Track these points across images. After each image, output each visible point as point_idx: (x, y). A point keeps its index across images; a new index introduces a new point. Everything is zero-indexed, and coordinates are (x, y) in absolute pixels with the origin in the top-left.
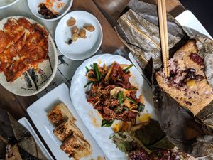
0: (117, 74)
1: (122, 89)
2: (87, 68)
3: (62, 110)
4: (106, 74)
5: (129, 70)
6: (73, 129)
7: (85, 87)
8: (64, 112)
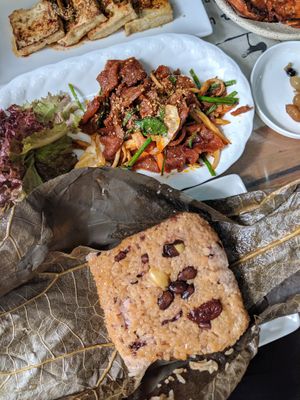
0: (203, 138)
1: (171, 135)
2: (233, 82)
3: (159, 12)
4: (209, 117)
5: (205, 167)
6: (113, 20)
7: (192, 72)
8: (153, 14)
